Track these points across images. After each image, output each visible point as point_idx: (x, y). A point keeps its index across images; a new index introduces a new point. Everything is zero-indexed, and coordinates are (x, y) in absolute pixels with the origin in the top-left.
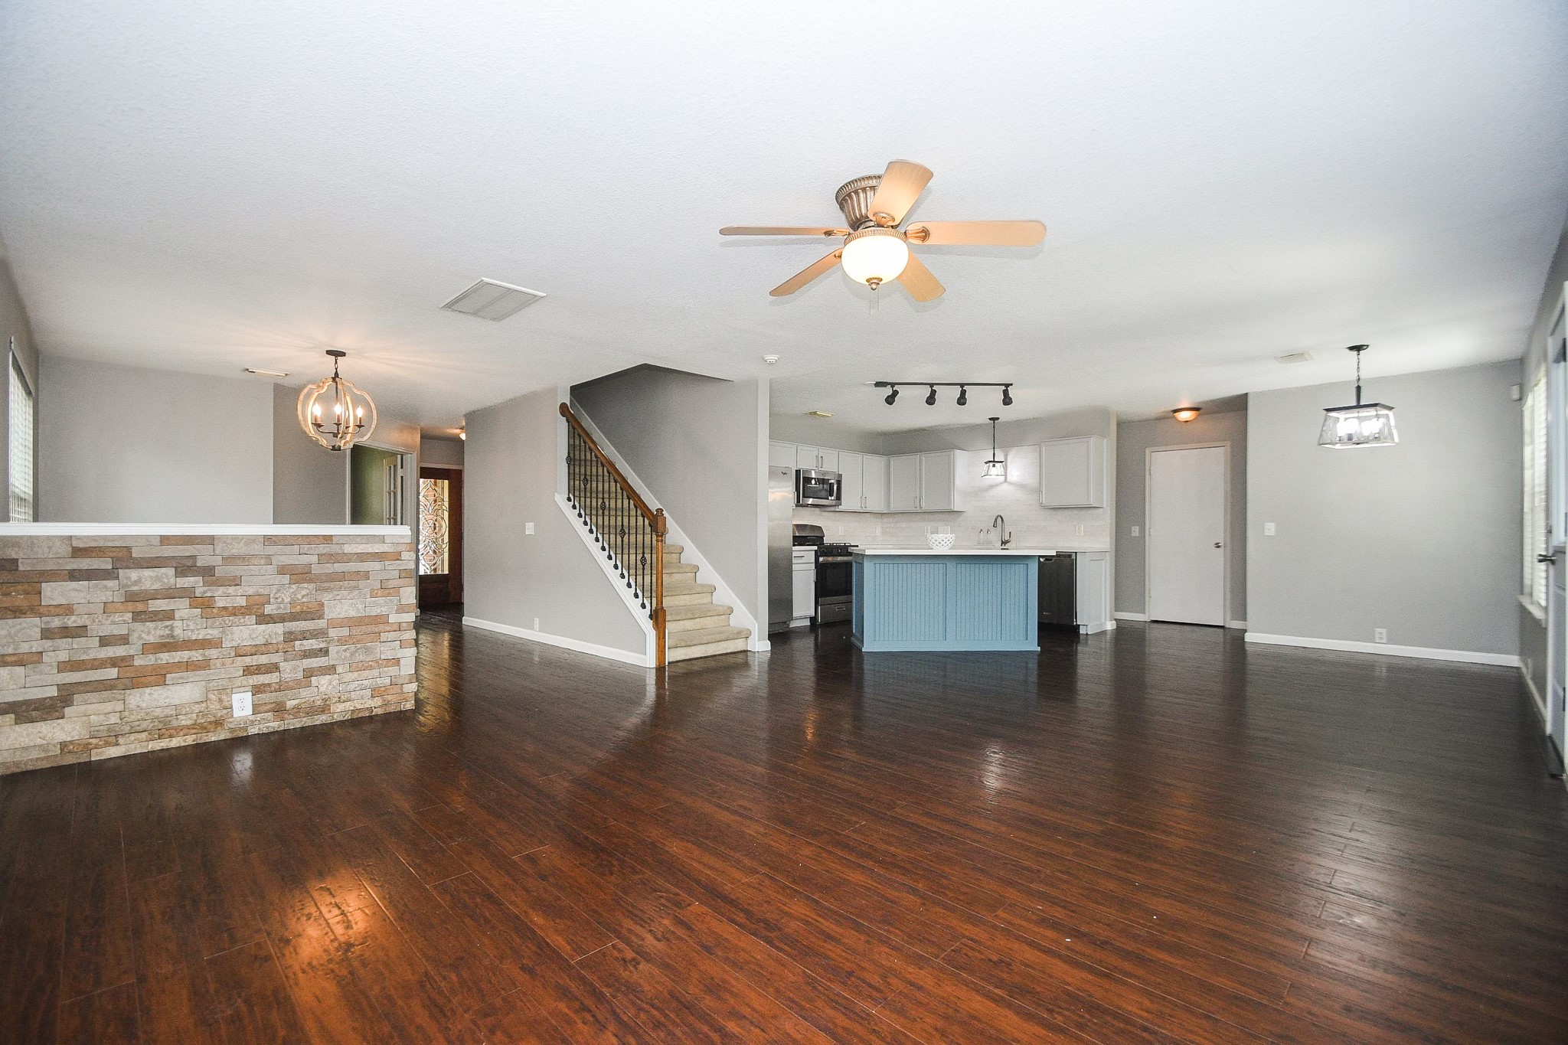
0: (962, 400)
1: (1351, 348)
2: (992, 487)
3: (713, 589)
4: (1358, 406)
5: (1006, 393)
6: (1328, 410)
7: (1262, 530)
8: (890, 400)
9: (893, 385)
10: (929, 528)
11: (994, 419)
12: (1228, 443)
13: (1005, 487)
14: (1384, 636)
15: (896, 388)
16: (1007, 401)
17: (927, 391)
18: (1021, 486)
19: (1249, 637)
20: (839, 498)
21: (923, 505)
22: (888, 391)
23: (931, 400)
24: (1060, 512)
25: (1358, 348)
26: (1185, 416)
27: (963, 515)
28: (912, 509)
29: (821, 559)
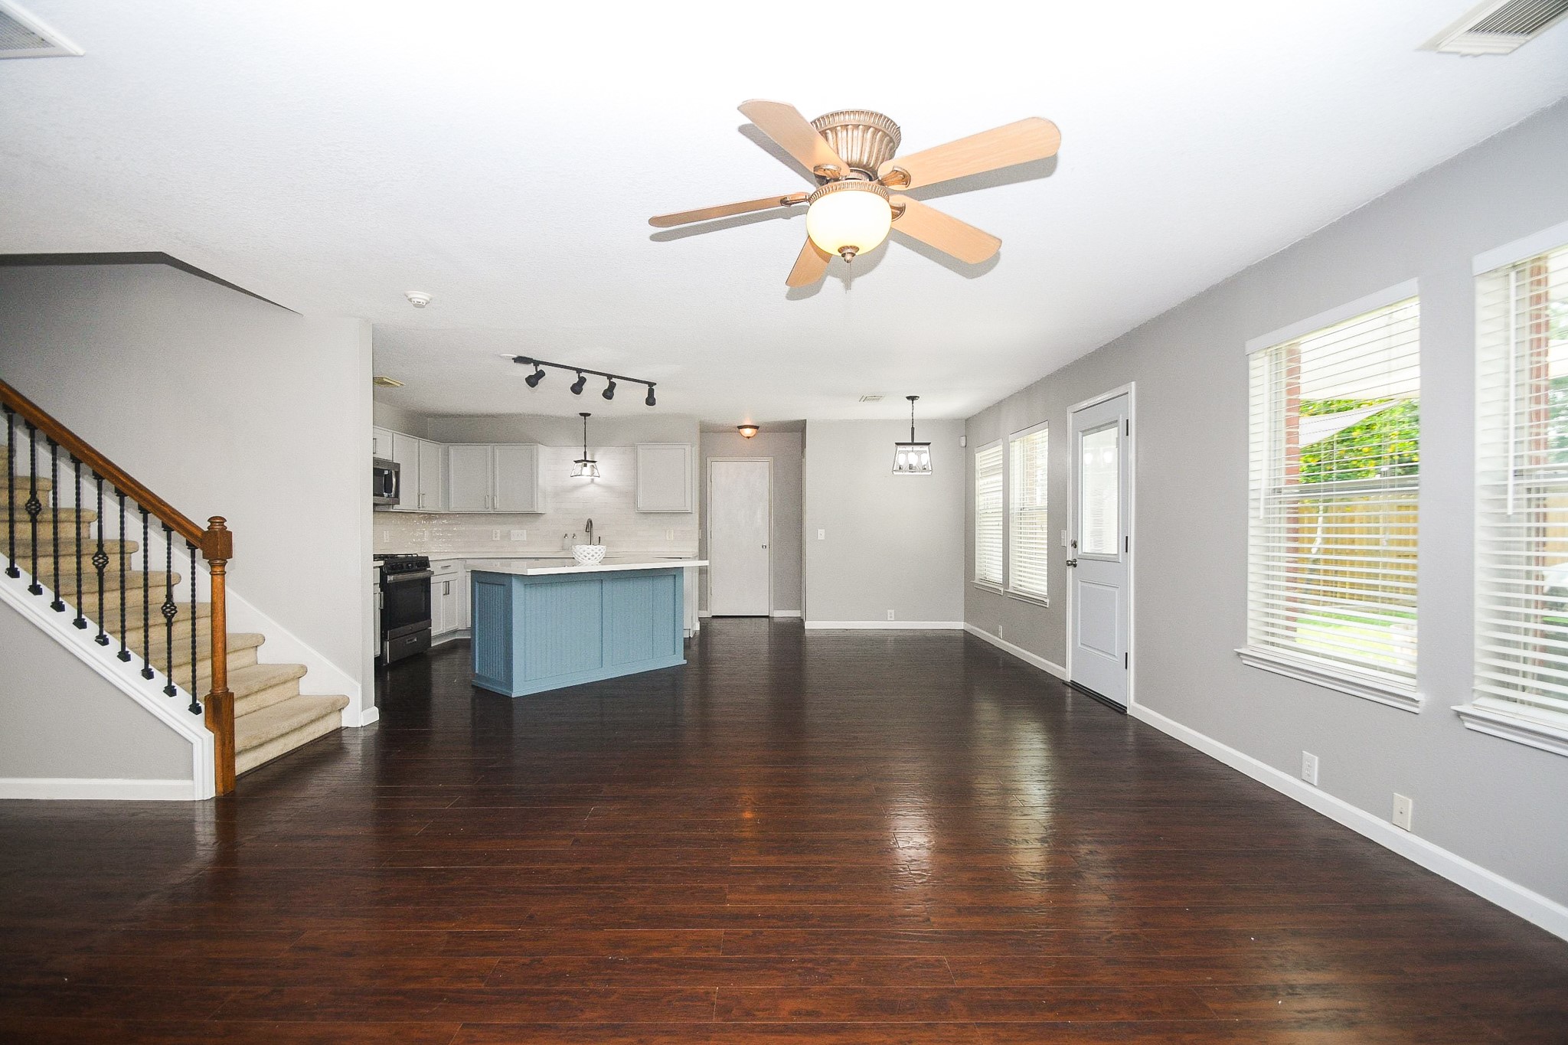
0: (608, 394)
1: (908, 398)
2: (576, 487)
3: (261, 641)
4: (913, 444)
5: (651, 392)
6: (897, 444)
7: (816, 535)
8: (532, 381)
9: (537, 363)
10: (499, 531)
11: (585, 415)
12: (771, 459)
13: (592, 488)
14: (893, 615)
15: (541, 367)
16: (650, 401)
17: (574, 378)
18: (609, 488)
19: (808, 625)
20: (397, 495)
21: (497, 505)
22: (530, 370)
23: (577, 389)
24: (652, 517)
25: (912, 398)
26: (748, 432)
27: (542, 518)
28: (481, 509)
29: (390, 578)
